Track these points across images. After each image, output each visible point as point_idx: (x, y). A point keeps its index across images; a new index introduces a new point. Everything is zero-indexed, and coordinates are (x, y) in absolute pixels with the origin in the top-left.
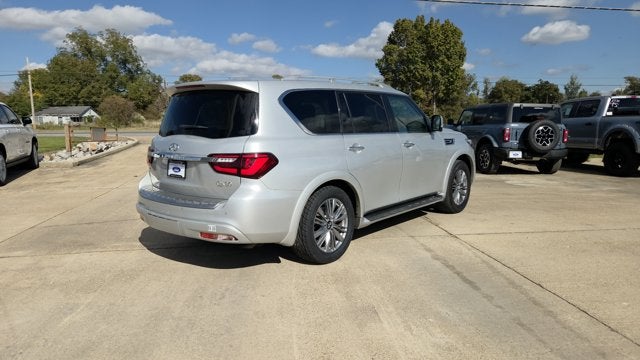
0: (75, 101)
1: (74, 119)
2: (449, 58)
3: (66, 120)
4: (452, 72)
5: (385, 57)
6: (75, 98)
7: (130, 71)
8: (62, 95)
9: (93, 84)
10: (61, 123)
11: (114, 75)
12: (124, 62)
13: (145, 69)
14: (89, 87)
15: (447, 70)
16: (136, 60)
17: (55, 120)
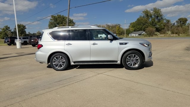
0: (141, 30)
1: (139, 35)
3: (137, 35)
6: (141, 29)
7: (159, 19)
8: (138, 28)
9: (146, 25)
10: (136, 36)
11: (153, 21)
12: (157, 17)
13: (164, 18)
14: (145, 26)
16: (161, 16)
17: (134, 35)
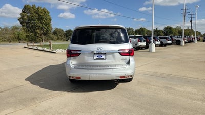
2: (46, 20)
4: (48, 25)
5: (22, 17)
15: (46, 24)
